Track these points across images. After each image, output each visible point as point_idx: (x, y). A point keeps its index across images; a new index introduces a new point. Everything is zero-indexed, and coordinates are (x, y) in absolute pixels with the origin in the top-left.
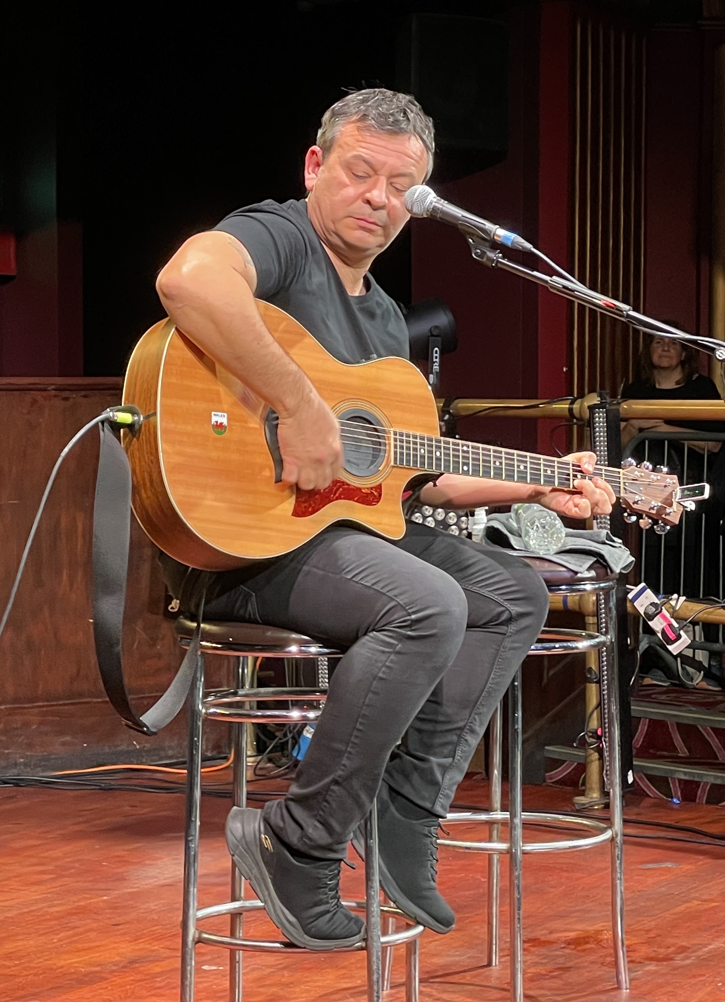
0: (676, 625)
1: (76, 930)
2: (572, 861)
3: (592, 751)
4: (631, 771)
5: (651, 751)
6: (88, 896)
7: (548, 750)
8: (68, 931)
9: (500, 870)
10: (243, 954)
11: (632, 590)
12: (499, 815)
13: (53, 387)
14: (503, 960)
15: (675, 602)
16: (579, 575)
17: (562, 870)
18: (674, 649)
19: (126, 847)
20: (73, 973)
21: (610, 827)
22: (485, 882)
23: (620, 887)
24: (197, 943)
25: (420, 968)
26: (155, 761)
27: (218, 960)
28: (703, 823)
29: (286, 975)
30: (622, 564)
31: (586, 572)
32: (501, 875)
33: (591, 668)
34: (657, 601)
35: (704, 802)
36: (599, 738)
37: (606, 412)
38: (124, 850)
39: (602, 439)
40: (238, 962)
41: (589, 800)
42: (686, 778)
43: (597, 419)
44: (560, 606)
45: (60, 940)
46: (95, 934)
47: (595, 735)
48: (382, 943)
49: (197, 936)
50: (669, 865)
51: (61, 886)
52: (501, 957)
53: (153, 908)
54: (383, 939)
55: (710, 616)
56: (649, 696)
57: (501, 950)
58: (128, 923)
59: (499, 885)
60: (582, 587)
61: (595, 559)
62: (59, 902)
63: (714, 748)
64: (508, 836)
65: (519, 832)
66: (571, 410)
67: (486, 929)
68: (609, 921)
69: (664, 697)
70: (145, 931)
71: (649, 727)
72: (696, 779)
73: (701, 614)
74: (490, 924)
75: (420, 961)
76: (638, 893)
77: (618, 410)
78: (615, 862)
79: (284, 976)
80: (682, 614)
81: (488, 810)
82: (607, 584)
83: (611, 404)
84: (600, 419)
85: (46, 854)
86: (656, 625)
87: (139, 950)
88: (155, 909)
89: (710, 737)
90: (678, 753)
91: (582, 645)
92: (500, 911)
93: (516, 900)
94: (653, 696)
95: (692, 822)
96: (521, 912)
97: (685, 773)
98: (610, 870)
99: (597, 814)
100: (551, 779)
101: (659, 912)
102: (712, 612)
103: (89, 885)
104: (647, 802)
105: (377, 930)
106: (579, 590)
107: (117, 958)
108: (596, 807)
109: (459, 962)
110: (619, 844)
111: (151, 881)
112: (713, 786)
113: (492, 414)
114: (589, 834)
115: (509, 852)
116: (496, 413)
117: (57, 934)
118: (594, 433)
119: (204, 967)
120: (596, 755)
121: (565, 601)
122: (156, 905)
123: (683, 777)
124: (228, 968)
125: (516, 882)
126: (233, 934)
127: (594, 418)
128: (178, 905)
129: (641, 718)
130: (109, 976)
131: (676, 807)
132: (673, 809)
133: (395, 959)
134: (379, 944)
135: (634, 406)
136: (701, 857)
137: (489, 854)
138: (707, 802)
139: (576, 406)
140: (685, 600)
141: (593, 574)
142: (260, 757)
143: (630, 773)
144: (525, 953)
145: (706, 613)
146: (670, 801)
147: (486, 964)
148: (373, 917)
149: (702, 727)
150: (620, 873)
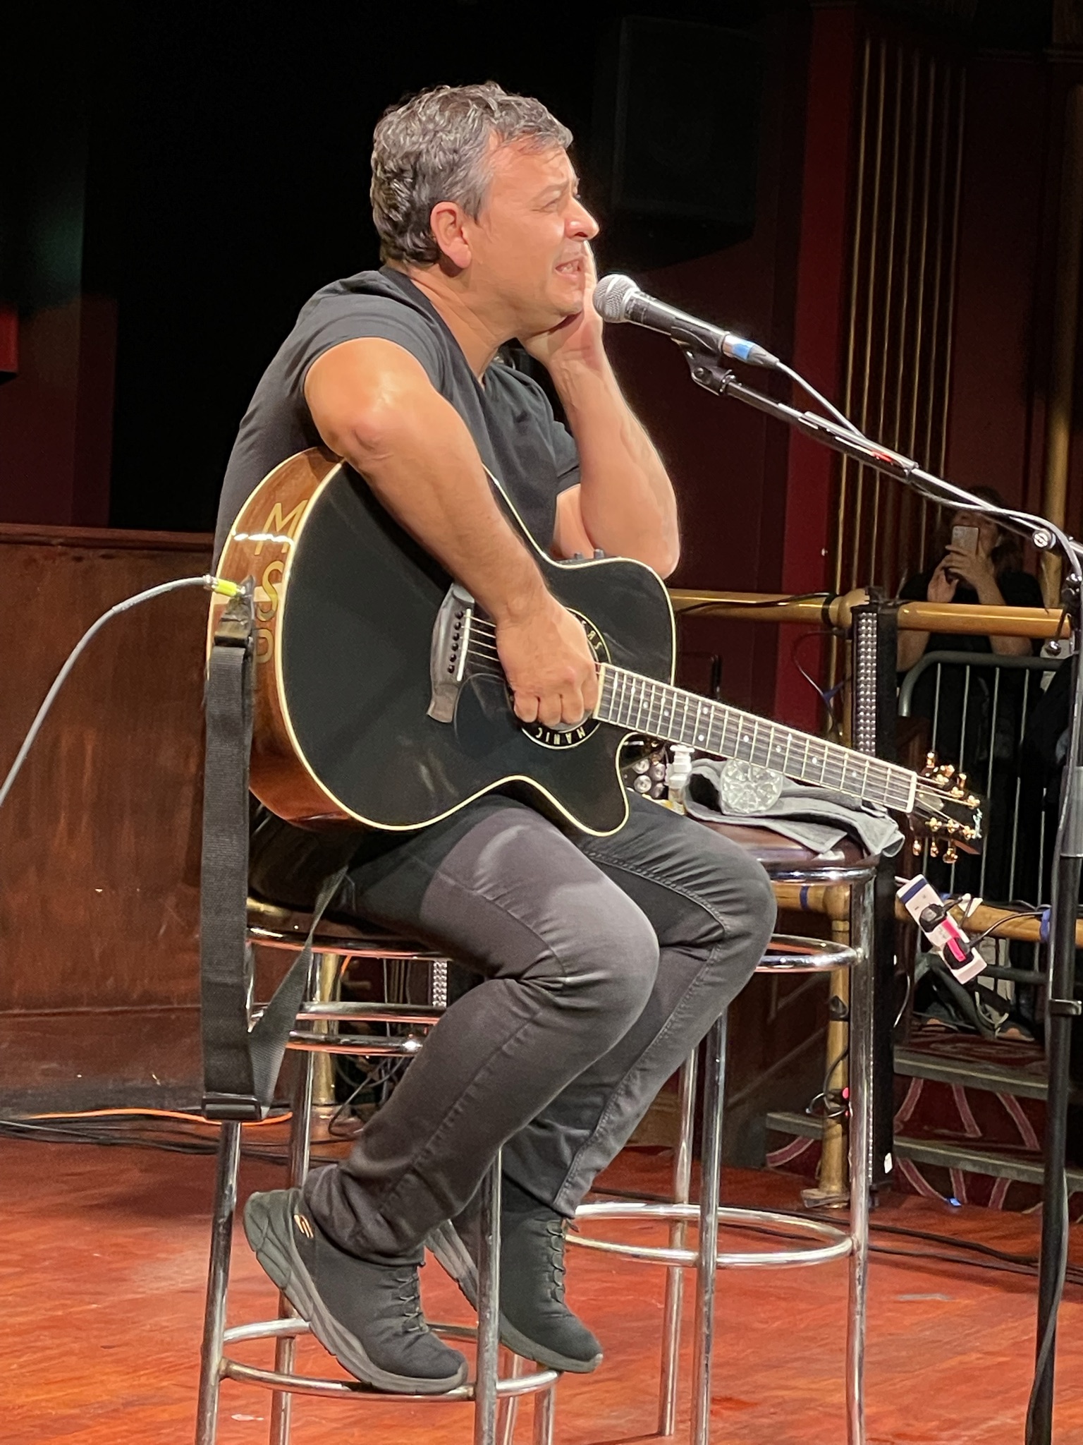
0: (966, 939)
1: (48, 1352)
2: (794, 1285)
3: (833, 1122)
4: (889, 1155)
5: (926, 1128)
6: (69, 1302)
7: (772, 1119)
8: (35, 1353)
9: (685, 1292)
10: (292, 1398)
11: (904, 884)
12: (687, 1210)
13: (61, 540)
14: (682, 1426)
15: (966, 905)
16: (820, 857)
17: (779, 1298)
18: (962, 975)
19: (129, 1232)
20: (38, 1417)
21: (850, 1236)
22: (660, 1309)
23: (859, 1324)
24: (222, 1378)
25: (555, 1434)
26: (183, 1106)
27: (256, 1407)
28: (991, 1239)
29: (356, 1434)
30: (885, 843)
31: (831, 852)
32: (685, 1299)
33: (837, 998)
34: (939, 902)
35: (1000, 1206)
36: (844, 1102)
37: (877, 617)
38: (126, 1236)
39: (869, 657)
40: (285, 1410)
41: (823, 1195)
42: (976, 1170)
43: (863, 628)
44: (795, 902)
45: (21, 1366)
46: (74, 1358)
47: (838, 1099)
48: (499, 1392)
49: (223, 1368)
50: (938, 1297)
51: (28, 1285)
52: (678, 1422)
53: (165, 1324)
54: (501, 1386)
55: (1018, 930)
56: (927, 1045)
57: (679, 1412)
58: (126, 1344)
59: (680, 1318)
60: (824, 874)
61: (845, 834)
62: (23, 1309)
63: (1020, 1128)
64: (697, 1241)
65: (713, 1234)
66: (825, 612)
67: (658, 1380)
68: (842, 1377)
69: (948, 1048)
70: (149, 1359)
71: (923, 1091)
72: (991, 1173)
73: (1002, 926)
74: (664, 1371)
75: (556, 1423)
76: (889, 1337)
77: (895, 617)
78: (855, 1287)
79: (353, 1435)
80: (975, 924)
81: (671, 1200)
82: (861, 872)
83: (885, 606)
84: (868, 629)
85: (9, 1237)
86: (937, 938)
87: (140, 1386)
88: (167, 1327)
89: (1012, 1110)
90: (965, 1131)
91: (820, 962)
92: (681, 1355)
93: (704, 1338)
94: (933, 1046)
95: (978, 1236)
96: (711, 1355)
97: (974, 1163)
98: (846, 1301)
99: (835, 1215)
100: (773, 1162)
101: (918, 1367)
102: (1020, 923)
103: (71, 1286)
104: (911, 1201)
105: (492, 1373)
106: (819, 880)
107: (105, 1398)
108: (835, 1206)
109: (614, 1426)
110: (862, 1262)
111: (163, 1284)
112: (1015, 1185)
113: (708, 613)
114: (821, 1244)
115: (698, 1265)
116: (713, 612)
117: (19, 1357)
118: (859, 648)
119: (235, 1417)
120: (839, 1128)
121: (803, 898)
122: (168, 1321)
123: (970, 1168)
124: (269, 1418)
125: (705, 1309)
126: (277, 1370)
127: (859, 626)
128: (198, 1322)
129: (910, 1078)
130: (90, 1423)
131: (954, 1211)
132: (949, 1214)
133: (519, 1418)
134: (494, 1393)
135: (918, 612)
136: (987, 1288)
137: (668, 1267)
138: (1005, 1208)
139: (833, 607)
140: (982, 904)
141: (840, 856)
142: (339, 1108)
143: (888, 1157)
144: (713, 1418)
145: (1010, 924)
146: (946, 1203)
147: (655, 1432)
148: (487, 1351)
149: (1002, 1096)
150: (862, 1304)
